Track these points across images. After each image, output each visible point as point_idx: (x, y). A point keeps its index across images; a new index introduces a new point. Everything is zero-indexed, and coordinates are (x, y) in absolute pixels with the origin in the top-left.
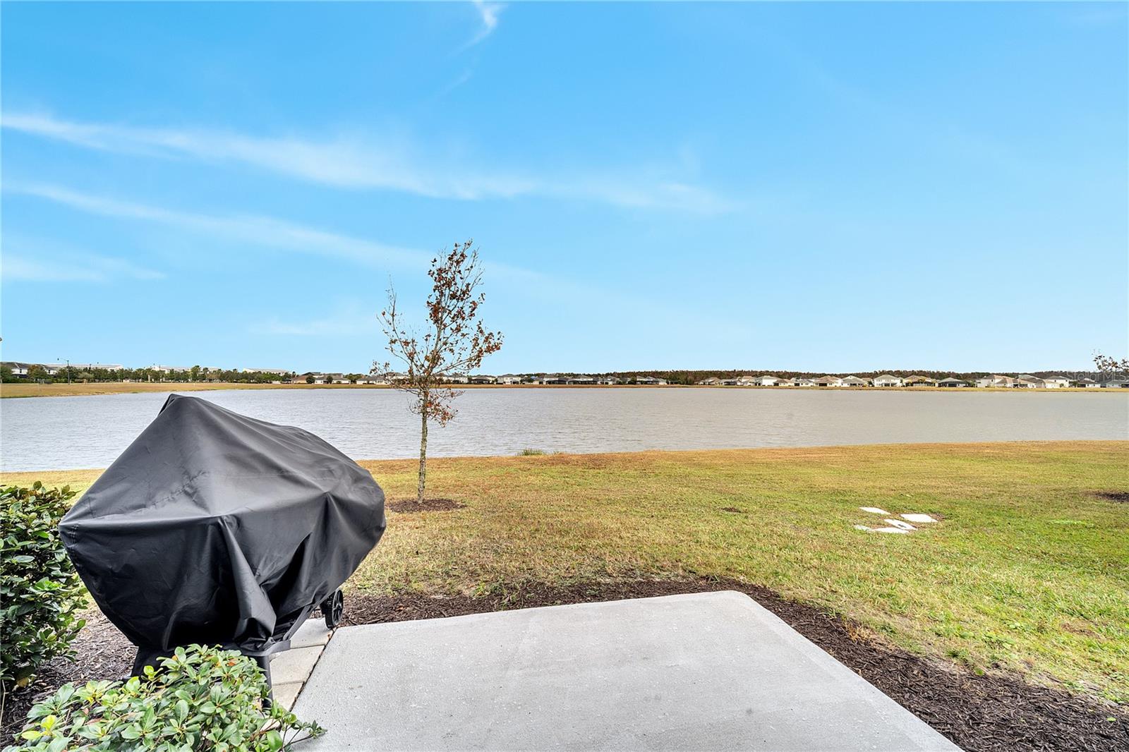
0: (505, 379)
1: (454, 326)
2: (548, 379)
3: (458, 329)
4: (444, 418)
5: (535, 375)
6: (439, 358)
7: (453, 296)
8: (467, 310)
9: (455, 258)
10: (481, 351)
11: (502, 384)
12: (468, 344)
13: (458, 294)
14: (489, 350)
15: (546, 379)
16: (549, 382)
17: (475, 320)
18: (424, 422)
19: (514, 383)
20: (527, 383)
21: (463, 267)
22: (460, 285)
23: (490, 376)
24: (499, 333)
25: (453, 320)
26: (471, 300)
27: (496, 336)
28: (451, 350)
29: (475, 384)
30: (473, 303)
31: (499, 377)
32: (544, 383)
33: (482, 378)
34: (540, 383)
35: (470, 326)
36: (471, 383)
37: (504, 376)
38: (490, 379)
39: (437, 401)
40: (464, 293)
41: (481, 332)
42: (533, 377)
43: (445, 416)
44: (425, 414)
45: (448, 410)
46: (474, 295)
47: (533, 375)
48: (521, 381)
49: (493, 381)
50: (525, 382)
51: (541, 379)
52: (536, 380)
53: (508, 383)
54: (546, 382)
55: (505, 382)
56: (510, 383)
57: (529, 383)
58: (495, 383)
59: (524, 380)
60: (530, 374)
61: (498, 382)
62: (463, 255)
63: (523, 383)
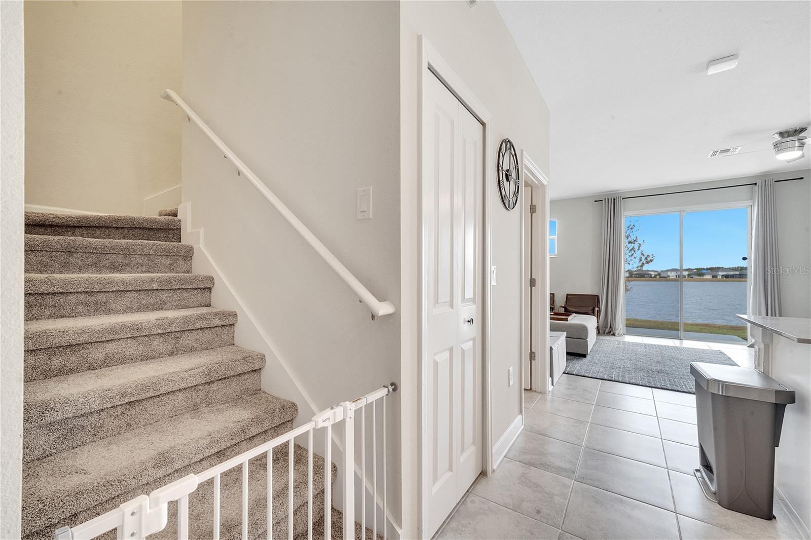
0: (669, 274)
2: (724, 273)
5: (707, 269)
8: (636, 247)
9: (630, 227)
10: (643, 264)
11: (666, 277)
12: (637, 260)
13: (632, 241)
14: (648, 262)
15: (721, 273)
16: (727, 276)
17: (640, 251)
19: (680, 277)
20: (696, 277)
21: (634, 230)
23: (653, 271)
25: (630, 251)
27: (651, 256)
28: (629, 264)
29: (636, 277)
30: (640, 244)
31: (662, 271)
32: (719, 277)
33: (643, 273)
34: (713, 277)
35: (638, 254)
36: (632, 277)
37: (668, 271)
38: (652, 273)
40: (635, 241)
41: (643, 255)
42: (704, 271)
46: (640, 241)
47: (704, 269)
48: (689, 275)
49: (656, 276)
50: (694, 276)
51: (715, 273)
52: (708, 274)
53: (673, 277)
54: (722, 276)
55: (669, 276)
56: (675, 277)
57: (699, 277)
58: (658, 277)
59: (693, 275)
60: (700, 269)
61: (661, 276)
62: (634, 225)
63: (691, 277)
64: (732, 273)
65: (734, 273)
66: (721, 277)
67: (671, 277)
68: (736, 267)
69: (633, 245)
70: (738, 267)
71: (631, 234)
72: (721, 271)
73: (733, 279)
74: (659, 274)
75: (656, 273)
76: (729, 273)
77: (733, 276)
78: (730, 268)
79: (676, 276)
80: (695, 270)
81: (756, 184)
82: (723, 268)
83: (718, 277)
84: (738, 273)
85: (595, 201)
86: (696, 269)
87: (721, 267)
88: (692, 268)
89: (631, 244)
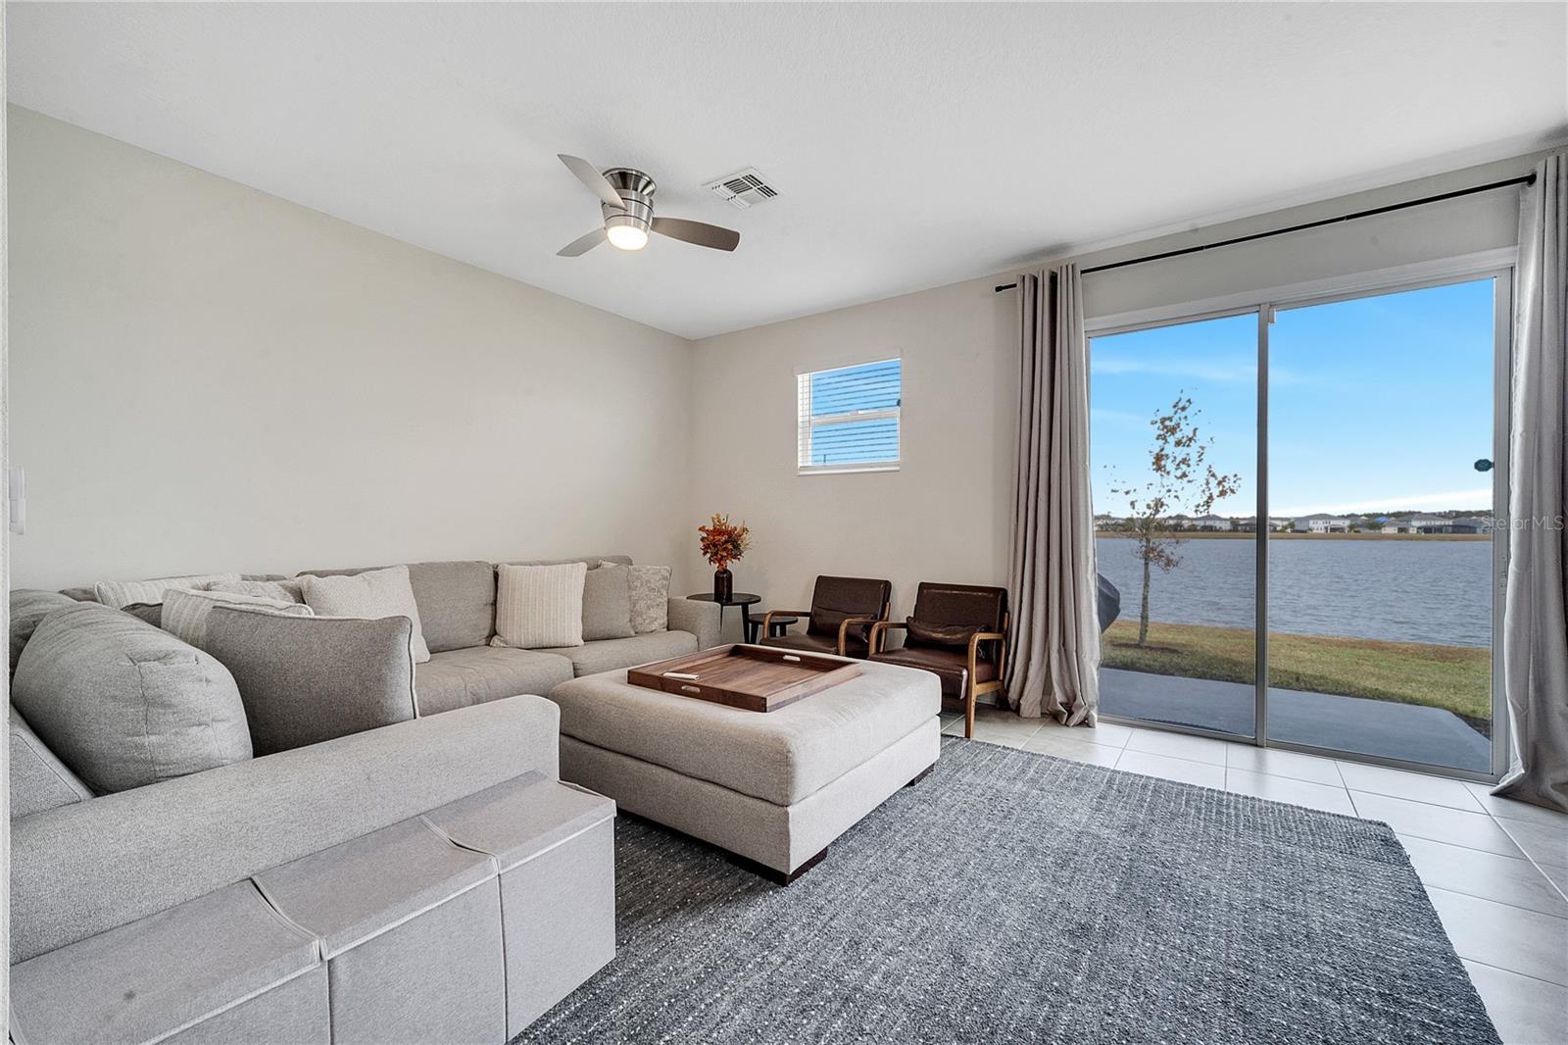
0: (1311, 524)
1: (1179, 473)
2: (1423, 523)
3: (1184, 475)
4: (1168, 565)
5: (1389, 515)
6: (1162, 505)
7: (1178, 443)
8: (1194, 456)
9: (1181, 405)
10: (1211, 497)
11: (1305, 532)
13: (1184, 440)
14: (1223, 493)
15: (1416, 523)
16: (1427, 530)
17: (1204, 466)
18: (1146, 568)
19: (1333, 530)
20: (1365, 531)
21: (1189, 413)
22: (1186, 431)
24: (1236, 476)
25: (1178, 467)
26: (1199, 444)
28: (1177, 497)
29: (1245, 531)
30: (1203, 448)
32: (1413, 531)
34: (1401, 530)
35: (1199, 474)
37: (1309, 518)
39: (1161, 547)
40: (1190, 440)
41: (1213, 475)
42: (1382, 519)
43: (1169, 563)
44: (1147, 559)
45: (1172, 557)
46: (1202, 438)
47: (1382, 515)
48: (1351, 527)
49: (1285, 528)
50: (1361, 529)
51: (1403, 525)
52: (1391, 525)
53: (1319, 531)
54: (1419, 528)
55: (1311, 530)
56: (1323, 531)
57: (1372, 531)
58: (1289, 530)
59: (1360, 526)
60: (1374, 514)
61: (1296, 528)
62: (1189, 401)
63: (1356, 532)
64: (1438, 523)
65: (1443, 523)
66: (1415, 532)
67: (1315, 531)
68: (1447, 511)
69: (1186, 450)
70: (1451, 512)
71: (1183, 423)
72: (1417, 519)
73: (1441, 535)
74: (1292, 525)
75: (1285, 523)
76: (1433, 523)
77: (1439, 529)
78: (1434, 514)
79: (1326, 528)
80: (1364, 518)
81: (1531, 179)
82: (1419, 512)
83: (1411, 532)
84: (1451, 523)
85: (999, 289)
86: (1365, 515)
87: (1416, 510)
88: (1360, 514)
89: (1180, 447)
